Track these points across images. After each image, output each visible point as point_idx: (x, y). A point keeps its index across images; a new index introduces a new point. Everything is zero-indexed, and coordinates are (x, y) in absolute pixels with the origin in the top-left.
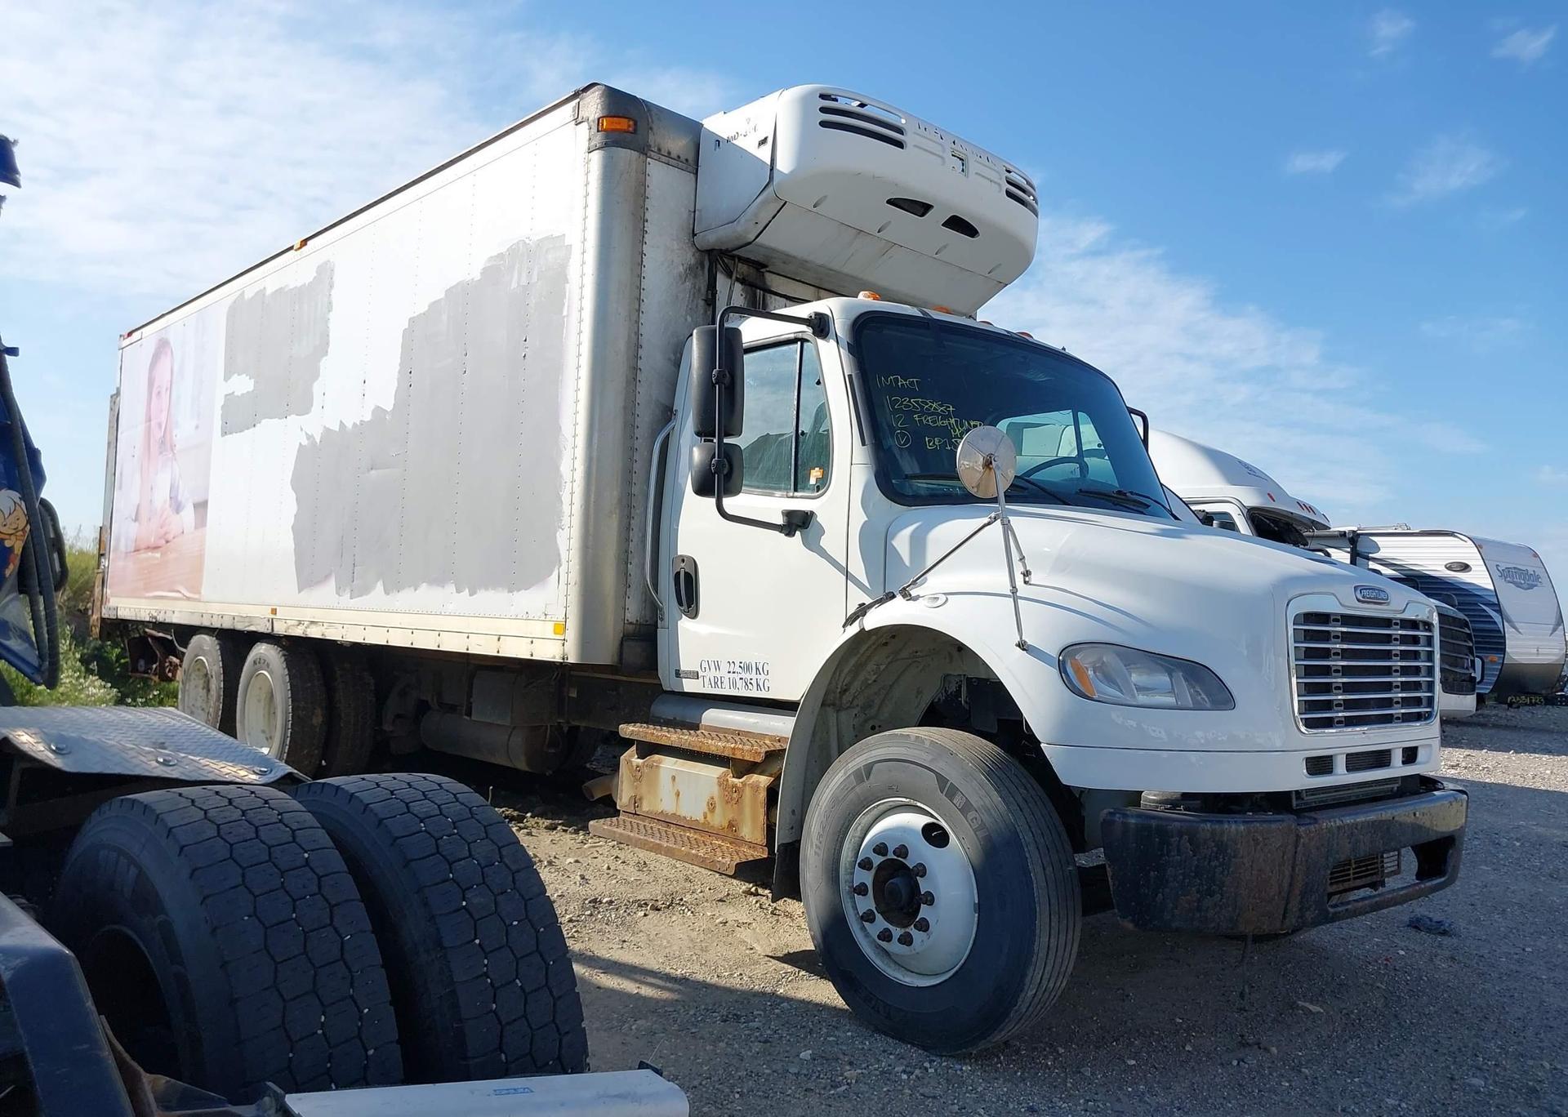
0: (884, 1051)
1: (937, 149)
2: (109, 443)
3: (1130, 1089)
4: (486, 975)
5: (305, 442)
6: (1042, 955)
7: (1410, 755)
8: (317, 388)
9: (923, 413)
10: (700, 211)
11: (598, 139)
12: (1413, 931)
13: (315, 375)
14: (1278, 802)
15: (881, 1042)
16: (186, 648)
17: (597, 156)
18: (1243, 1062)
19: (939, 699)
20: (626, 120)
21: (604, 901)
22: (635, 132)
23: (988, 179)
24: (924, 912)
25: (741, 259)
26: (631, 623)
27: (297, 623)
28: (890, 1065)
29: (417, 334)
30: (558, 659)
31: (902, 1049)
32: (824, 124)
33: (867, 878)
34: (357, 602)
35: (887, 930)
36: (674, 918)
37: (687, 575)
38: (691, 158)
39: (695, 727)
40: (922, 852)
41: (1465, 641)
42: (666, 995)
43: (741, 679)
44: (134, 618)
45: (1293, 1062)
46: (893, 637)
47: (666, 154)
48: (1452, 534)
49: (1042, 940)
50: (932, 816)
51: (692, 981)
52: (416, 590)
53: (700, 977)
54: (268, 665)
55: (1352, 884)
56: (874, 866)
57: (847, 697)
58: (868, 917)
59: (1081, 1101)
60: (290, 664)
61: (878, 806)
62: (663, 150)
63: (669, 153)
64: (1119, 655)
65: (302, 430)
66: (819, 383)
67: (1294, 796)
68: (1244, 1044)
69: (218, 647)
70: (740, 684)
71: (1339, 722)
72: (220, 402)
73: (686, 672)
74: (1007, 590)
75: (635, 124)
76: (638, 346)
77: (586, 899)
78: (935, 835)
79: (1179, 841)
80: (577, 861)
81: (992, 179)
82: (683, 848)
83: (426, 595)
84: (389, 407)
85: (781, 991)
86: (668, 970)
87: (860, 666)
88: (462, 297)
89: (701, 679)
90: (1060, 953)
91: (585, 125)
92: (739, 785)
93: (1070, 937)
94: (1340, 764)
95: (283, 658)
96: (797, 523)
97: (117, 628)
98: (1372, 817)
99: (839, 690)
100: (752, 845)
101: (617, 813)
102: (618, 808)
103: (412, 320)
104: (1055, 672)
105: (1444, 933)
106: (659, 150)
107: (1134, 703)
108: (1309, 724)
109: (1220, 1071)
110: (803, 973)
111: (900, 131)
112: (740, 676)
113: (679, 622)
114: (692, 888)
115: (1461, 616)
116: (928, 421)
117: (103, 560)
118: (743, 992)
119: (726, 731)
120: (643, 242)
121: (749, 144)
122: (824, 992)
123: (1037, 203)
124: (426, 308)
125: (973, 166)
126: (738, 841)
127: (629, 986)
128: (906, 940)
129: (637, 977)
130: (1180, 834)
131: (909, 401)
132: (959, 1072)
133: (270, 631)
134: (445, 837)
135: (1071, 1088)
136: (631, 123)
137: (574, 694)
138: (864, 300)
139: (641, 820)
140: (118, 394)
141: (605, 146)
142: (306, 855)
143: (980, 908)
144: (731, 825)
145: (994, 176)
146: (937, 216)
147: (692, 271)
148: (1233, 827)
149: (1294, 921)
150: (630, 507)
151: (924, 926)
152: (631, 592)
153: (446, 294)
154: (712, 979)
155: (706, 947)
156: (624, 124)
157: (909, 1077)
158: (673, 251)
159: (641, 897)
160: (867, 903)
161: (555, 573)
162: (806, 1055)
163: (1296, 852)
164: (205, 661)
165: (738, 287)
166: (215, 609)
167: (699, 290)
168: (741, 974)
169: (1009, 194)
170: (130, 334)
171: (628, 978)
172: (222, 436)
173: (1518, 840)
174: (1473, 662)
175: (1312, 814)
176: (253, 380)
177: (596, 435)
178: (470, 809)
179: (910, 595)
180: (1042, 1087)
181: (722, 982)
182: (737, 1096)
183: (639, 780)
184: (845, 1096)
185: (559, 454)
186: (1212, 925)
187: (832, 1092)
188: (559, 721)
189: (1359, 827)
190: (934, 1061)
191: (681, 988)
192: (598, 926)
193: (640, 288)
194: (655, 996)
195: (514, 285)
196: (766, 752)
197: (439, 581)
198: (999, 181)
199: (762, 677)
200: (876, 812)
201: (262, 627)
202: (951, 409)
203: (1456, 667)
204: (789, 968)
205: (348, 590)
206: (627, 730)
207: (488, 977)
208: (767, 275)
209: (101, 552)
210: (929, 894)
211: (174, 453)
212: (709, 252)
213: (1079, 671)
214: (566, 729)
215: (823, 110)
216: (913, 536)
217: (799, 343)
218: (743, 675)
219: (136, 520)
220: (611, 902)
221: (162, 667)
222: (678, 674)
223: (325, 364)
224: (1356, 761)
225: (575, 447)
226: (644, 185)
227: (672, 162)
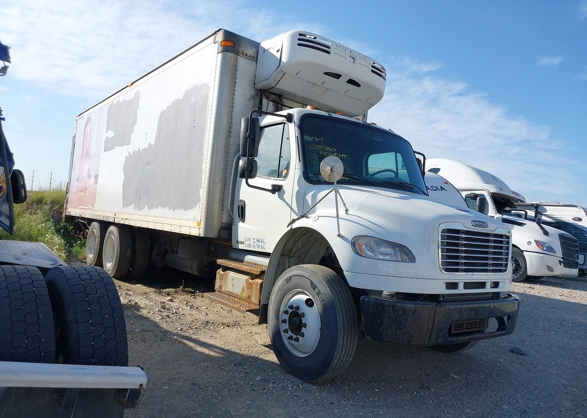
0: (287, 380)
1: (343, 54)
2: (72, 154)
3: (371, 399)
5: (128, 155)
6: (340, 347)
7: (496, 285)
8: (133, 136)
9: (323, 151)
10: (257, 75)
11: (221, 49)
12: (510, 353)
13: (132, 131)
14: (434, 298)
15: (288, 376)
16: (90, 226)
17: (220, 55)
18: (418, 393)
19: (326, 255)
20: (231, 42)
21: (211, 322)
22: (234, 47)
23: (364, 66)
24: (303, 330)
25: (272, 93)
26: (223, 223)
27: (121, 219)
28: (287, 384)
29: (163, 118)
30: (198, 235)
31: (294, 379)
32: (299, 45)
33: (286, 317)
34: (141, 212)
35: (291, 336)
36: (234, 330)
37: (242, 206)
38: (255, 56)
39: (242, 261)
40: (305, 309)
41: (575, 248)
42: (218, 355)
43: (257, 245)
44: (75, 216)
45: (438, 394)
46: (307, 232)
47: (245, 55)
48: (576, 206)
49: (340, 343)
50: (309, 296)
51: (230, 351)
52: (157, 208)
53: (233, 350)
54: (113, 234)
55: (464, 331)
56: (289, 313)
57: (292, 253)
58: (286, 331)
59: (351, 402)
60: (120, 233)
61: (293, 291)
62: (244, 53)
63: (247, 54)
64: (373, 240)
65: (127, 151)
66: (288, 139)
67: (441, 296)
68: (423, 387)
69: (99, 227)
70: (256, 246)
71: (462, 270)
72: (104, 140)
73: (240, 242)
74: (335, 216)
75: (234, 43)
76: (231, 124)
77: (204, 321)
78: (309, 302)
79: (388, 309)
80: (207, 308)
81: (366, 66)
82: (231, 304)
83: (160, 211)
84: (153, 143)
85: (261, 357)
86: (223, 347)
87: (295, 243)
88: (177, 104)
89: (244, 244)
90: (348, 347)
91: (217, 44)
92: (252, 283)
93: (352, 342)
94: (461, 286)
95: (118, 231)
96: (276, 189)
97: (71, 219)
98: (471, 306)
99: (288, 250)
100: (255, 304)
101: (214, 291)
102: (215, 289)
103: (162, 113)
104: (350, 246)
105: (522, 354)
106: (243, 53)
107: (377, 258)
108: (447, 270)
109: (408, 395)
110: (272, 351)
111: (329, 47)
112: (256, 244)
113: (239, 224)
114: (245, 320)
115: (574, 238)
116: (325, 154)
117: (67, 195)
118: (247, 356)
119: (252, 263)
120: (235, 86)
121: (273, 51)
122: (272, 357)
123: (385, 75)
124: (166, 108)
125: (358, 60)
126: (251, 302)
127: (207, 351)
128: (297, 340)
129: (212, 349)
130: (389, 306)
131: (319, 147)
132: (311, 389)
133: (114, 221)
134: (89, 287)
135: (350, 397)
136: (232, 43)
137: (213, 249)
138: (309, 109)
139: (222, 294)
140: (75, 136)
141: (223, 51)
142: (34, 289)
143: (321, 329)
144: (249, 297)
145: (366, 64)
146: (344, 79)
147: (253, 97)
148: (410, 306)
149: (433, 342)
150: (225, 181)
151: (303, 335)
152: (224, 212)
153: (172, 104)
154: (237, 351)
155: (241, 340)
156: (230, 44)
157: (292, 389)
158: (246, 89)
159: (224, 322)
160: (286, 326)
161: (199, 204)
162: (258, 378)
163: (434, 317)
164: (95, 231)
165: (271, 104)
166: (98, 213)
167: (256, 103)
168: (249, 350)
169: (373, 71)
170: (80, 115)
171: (207, 348)
172: (104, 152)
173: (572, 323)
174: (578, 256)
175: (444, 303)
176: (114, 133)
177: (214, 155)
178: (102, 279)
179: (308, 216)
180: (339, 396)
181: (241, 352)
182: (227, 390)
183: (222, 279)
184: (266, 393)
185: (202, 162)
186: (401, 341)
187: (262, 391)
188: (208, 258)
189: (463, 309)
190: (303, 384)
191: (225, 353)
192: (205, 331)
193: (233, 103)
194: (215, 355)
195: (193, 101)
196: (261, 271)
197: (164, 206)
198: (368, 66)
199: (263, 244)
200: (292, 294)
201: (111, 220)
202: (335, 150)
203: (570, 258)
204: (267, 349)
205: (137, 208)
206: (219, 261)
207: (92, 333)
208: (283, 99)
209: (67, 192)
210: (305, 324)
211: (90, 158)
212: (260, 90)
213: (360, 247)
214: (210, 261)
215: (299, 39)
216: (313, 195)
217: (283, 124)
218: (257, 244)
219: (77, 181)
220: (213, 323)
221: (84, 233)
222: (237, 241)
223: (135, 127)
224: (467, 285)
225: (207, 159)
226: (236, 66)
227: (247, 57)
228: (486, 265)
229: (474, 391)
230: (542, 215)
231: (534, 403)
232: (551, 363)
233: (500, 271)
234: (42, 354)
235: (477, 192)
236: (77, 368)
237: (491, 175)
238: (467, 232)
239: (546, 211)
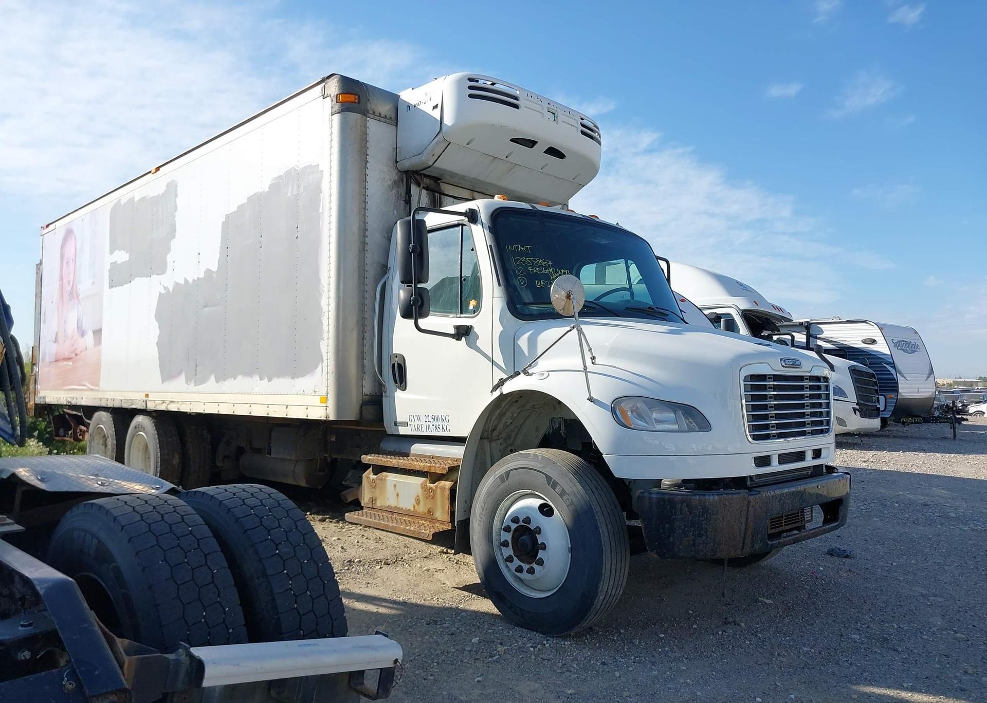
0: (521, 636)
1: (539, 108)
2: (36, 295)
3: (660, 650)
4: (291, 589)
5: (163, 291)
6: (607, 575)
7: (817, 454)
8: (169, 258)
9: (533, 266)
10: (400, 148)
11: (337, 107)
12: (829, 556)
13: (168, 250)
14: (739, 483)
15: (518, 631)
16: (90, 420)
17: (336, 118)
18: (725, 632)
19: (549, 432)
20: (353, 96)
21: (356, 561)
22: (359, 102)
23: (570, 124)
24: (541, 554)
25: (426, 176)
26: (367, 395)
27: (161, 402)
28: (523, 644)
29: (231, 225)
30: (323, 418)
31: (531, 634)
32: (471, 96)
33: (508, 537)
34: (200, 388)
35: (520, 566)
36: (398, 569)
37: (399, 365)
38: (393, 117)
39: (407, 455)
40: (539, 520)
41: (874, 386)
42: (393, 612)
43: (433, 425)
44: (56, 403)
45: (753, 630)
46: (521, 397)
47: (378, 115)
48: (865, 322)
49: (606, 567)
50: (544, 499)
51: (409, 604)
52: (235, 379)
53: (414, 601)
54: (144, 429)
55: (784, 528)
56: (512, 530)
57: (495, 434)
58: (509, 559)
59: (632, 658)
60: (158, 427)
61: (513, 495)
62: (376, 112)
63: (380, 114)
64: (644, 402)
65: (161, 284)
66: (473, 250)
67: (749, 478)
68: (726, 623)
69: (111, 419)
70: (432, 428)
71: (773, 436)
72: (108, 267)
73: (400, 423)
74: (581, 368)
75: (359, 97)
76: (365, 230)
77: (345, 560)
78: (546, 510)
79: (681, 506)
80: (339, 539)
81: (572, 124)
82: (401, 526)
83: (241, 382)
84: (214, 268)
85: (462, 606)
86: (395, 598)
87: (502, 415)
88: (257, 202)
89: (409, 426)
90: (618, 574)
91: (329, 99)
92: (434, 488)
93: (623, 564)
94: (775, 460)
95: (153, 424)
96: (462, 332)
97: (45, 409)
98: (793, 489)
99: (490, 430)
100: (442, 522)
101: (362, 508)
102: (362, 505)
103: (227, 217)
104: (609, 414)
105: (847, 557)
106: (374, 112)
107: (654, 430)
108: (755, 438)
109: (711, 637)
110: (474, 596)
111: (516, 98)
112: (432, 423)
113: (395, 393)
114: (409, 551)
115: (870, 371)
116: (537, 271)
117: (35, 367)
118: (439, 608)
119: (425, 456)
120: (366, 168)
121: (427, 108)
122: (486, 606)
123: (600, 137)
124: (236, 209)
125: (561, 117)
126: (434, 520)
127: (372, 608)
128: (531, 571)
129: (377, 603)
130: (682, 502)
131: (526, 260)
132: (563, 646)
133: (144, 408)
134: (265, 517)
135: (627, 651)
136: (357, 97)
137: (333, 439)
138: (498, 201)
139: (376, 512)
140: (41, 263)
141: (341, 111)
143: (572, 550)
144: (429, 511)
145: (573, 122)
146: (540, 148)
147: (396, 184)
148: (712, 498)
149: (748, 549)
150: (364, 325)
151: (541, 562)
152: (366, 377)
153: (248, 201)
154: (420, 602)
155: (417, 584)
156: (352, 98)
157: (534, 649)
158: (384, 172)
159: (378, 558)
160: (508, 551)
161: (320, 366)
162: (475, 640)
163: (748, 511)
164: (103, 428)
165: (424, 192)
166: (109, 395)
167: (401, 194)
168: (438, 598)
169: (583, 133)
170: (47, 226)
171: (371, 603)
172: (110, 288)
173: (897, 503)
174: (878, 398)
175: (758, 489)
176: (128, 254)
177: (342, 284)
178: (278, 502)
179: (528, 373)
180: (610, 651)
181: (427, 603)
182: (435, 664)
183: (375, 487)
184: (498, 661)
185: (320, 295)
186: (702, 554)
187: (490, 659)
188: (325, 455)
189: (785, 495)
190: (549, 640)
191: (402, 607)
192: (353, 575)
193: (365, 195)
194: (388, 612)
195: (289, 194)
196: (449, 468)
197: (249, 374)
198: (576, 125)
199: (446, 424)
200: (512, 499)
201: (139, 406)
202: (550, 263)
203: (867, 402)
204: (466, 593)
205: (193, 381)
206: (366, 459)
207: (292, 590)
208: (441, 184)
209: (34, 362)
210: (543, 544)
211: (79, 300)
212: (406, 172)
213: (624, 413)
214: (329, 460)
215: (470, 88)
216: (529, 339)
217: (461, 226)
218: (434, 423)
219: (56, 341)
220: (360, 562)
221: (75, 433)
222: (396, 424)
223: (173, 243)
224: (784, 458)
225: (329, 291)
226: (366, 134)
227: (381, 119)
228: (803, 424)
229: (802, 620)
230: (817, 338)
231: (893, 626)
232: (892, 564)
233: (821, 432)
234: (231, 631)
235: (719, 311)
236: (305, 645)
237: (737, 282)
238: (776, 378)
239: (822, 332)
